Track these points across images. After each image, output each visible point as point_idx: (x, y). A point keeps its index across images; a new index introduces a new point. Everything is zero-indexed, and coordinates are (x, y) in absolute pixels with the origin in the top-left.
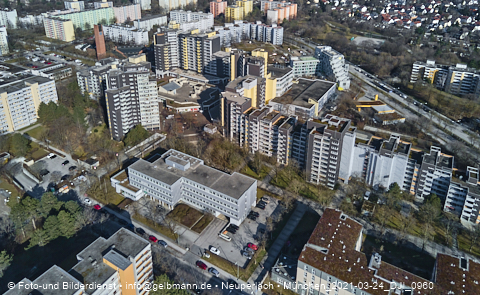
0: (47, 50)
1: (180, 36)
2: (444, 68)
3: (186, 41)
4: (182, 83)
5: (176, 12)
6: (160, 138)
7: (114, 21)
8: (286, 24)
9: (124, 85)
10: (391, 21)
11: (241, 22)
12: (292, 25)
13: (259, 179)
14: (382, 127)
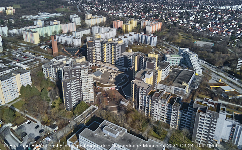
0: (24, 49)
1: (102, 43)
3: (105, 46)
4: (104, 71)
5: (95, 27)
6: (94, 108)
7: (61, 32)
8: (157, 34)
9: (73, 75)
10: (214, 32)
11: (133, 33)
12: (160, 34)
13: (161, 139)
14: (229, 101)
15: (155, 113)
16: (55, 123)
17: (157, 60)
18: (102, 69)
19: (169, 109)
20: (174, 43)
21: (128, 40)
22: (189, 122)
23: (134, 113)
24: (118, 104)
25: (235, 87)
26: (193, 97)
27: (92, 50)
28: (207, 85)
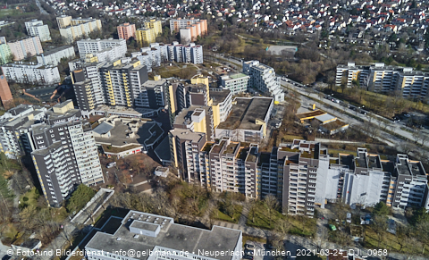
1: (101, 70)
2: (364, 68)
3: (109, 75)
4: (113, 122)
5: (83, 41)
6: (107, 194)
7: (12, 60)
8: (201, 41)
9: (54, 141)
10: (295, 27)
11: (158, 44)
12: (208, 42)
13: (234, 222)
14: (330, 137)
15: (217, 179)
16: (32, 237)
17: (208, 88)
18: (110, 118)
19: (240, 169)
20: (233, 54)
21: (150, 59)
22: (275, 184)
23: (181, 187)
24: (151, 178)
25: (336, 113)
26: (275, 141)
27: (83, 85)
28: (294, 118)
